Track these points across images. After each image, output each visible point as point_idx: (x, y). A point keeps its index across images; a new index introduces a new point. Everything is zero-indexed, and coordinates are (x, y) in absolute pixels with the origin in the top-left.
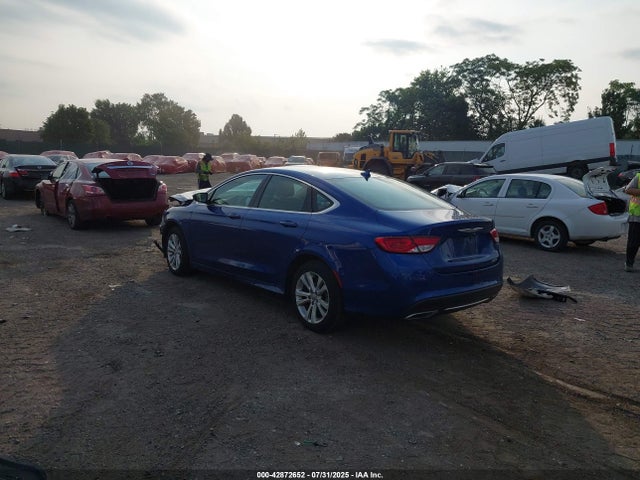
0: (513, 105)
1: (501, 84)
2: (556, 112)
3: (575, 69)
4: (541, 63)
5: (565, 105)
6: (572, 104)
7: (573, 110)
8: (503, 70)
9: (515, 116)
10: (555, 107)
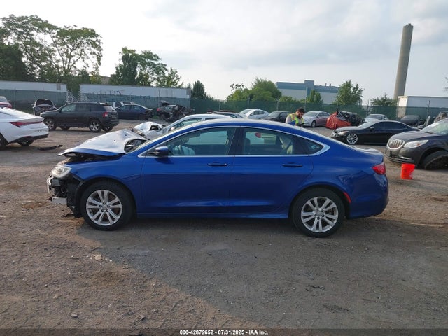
0: (58, 57)
1: (45, 39)
2: (87, 65)
3: (97, 36)
4: (74, 28)
5: (95, 60)
6: (99, 60)
7: (100, 64)
8: (47, 29)
9: (61, 64)
10: (86, 61)
